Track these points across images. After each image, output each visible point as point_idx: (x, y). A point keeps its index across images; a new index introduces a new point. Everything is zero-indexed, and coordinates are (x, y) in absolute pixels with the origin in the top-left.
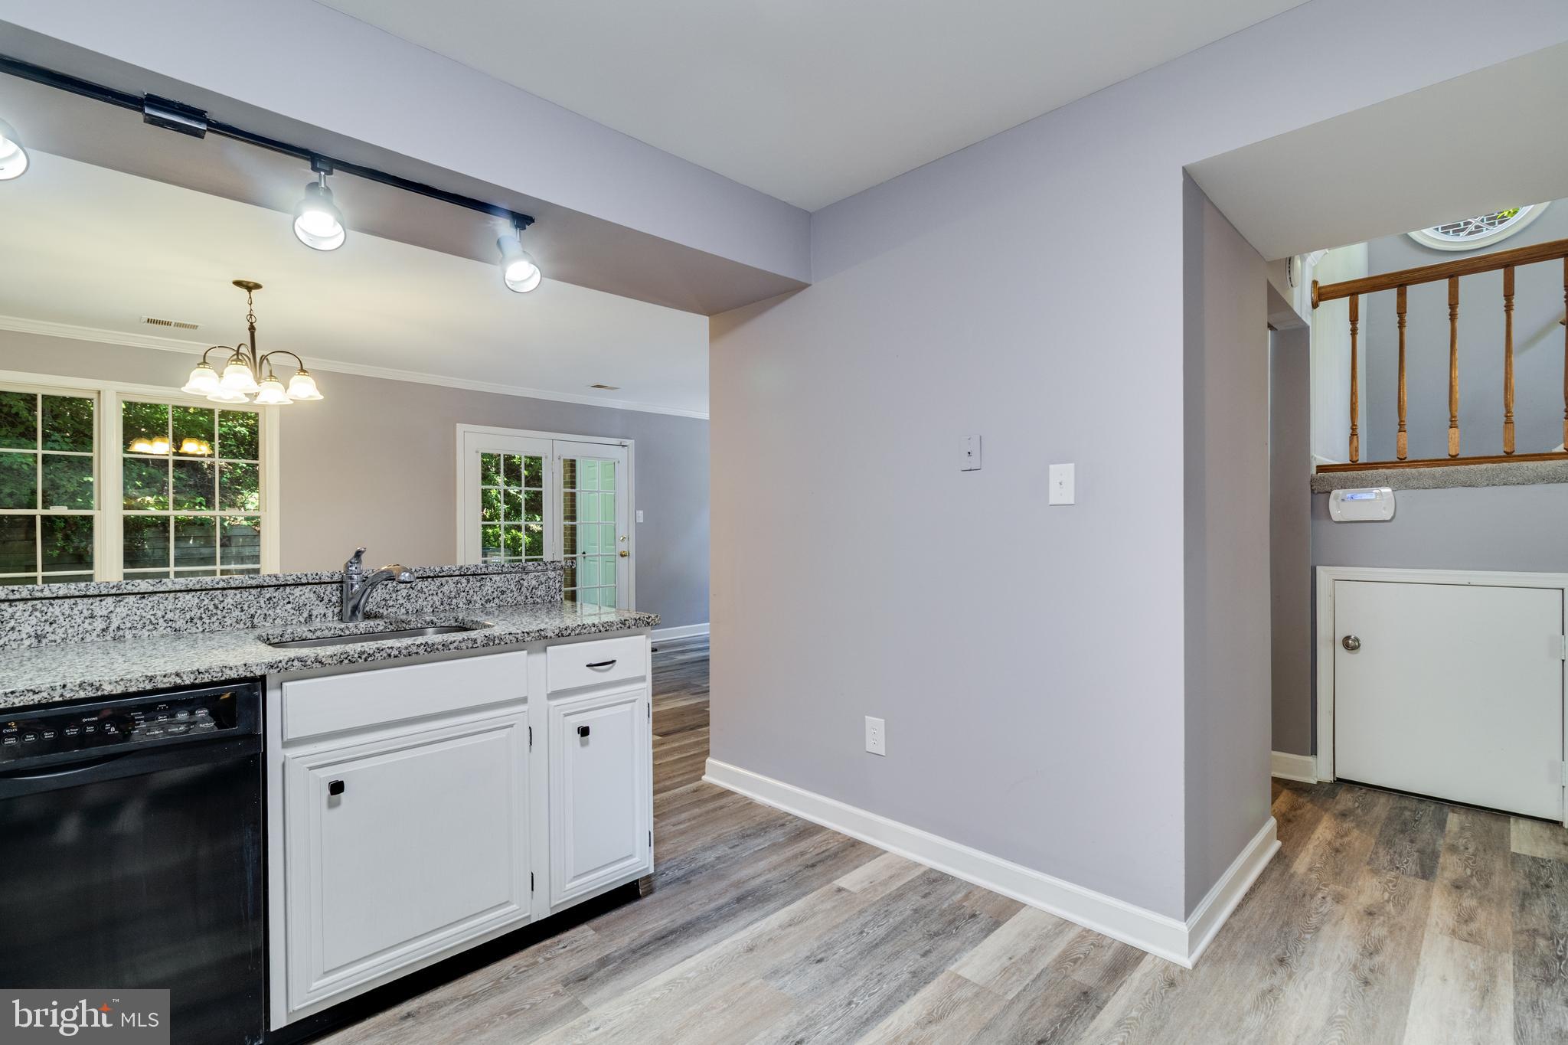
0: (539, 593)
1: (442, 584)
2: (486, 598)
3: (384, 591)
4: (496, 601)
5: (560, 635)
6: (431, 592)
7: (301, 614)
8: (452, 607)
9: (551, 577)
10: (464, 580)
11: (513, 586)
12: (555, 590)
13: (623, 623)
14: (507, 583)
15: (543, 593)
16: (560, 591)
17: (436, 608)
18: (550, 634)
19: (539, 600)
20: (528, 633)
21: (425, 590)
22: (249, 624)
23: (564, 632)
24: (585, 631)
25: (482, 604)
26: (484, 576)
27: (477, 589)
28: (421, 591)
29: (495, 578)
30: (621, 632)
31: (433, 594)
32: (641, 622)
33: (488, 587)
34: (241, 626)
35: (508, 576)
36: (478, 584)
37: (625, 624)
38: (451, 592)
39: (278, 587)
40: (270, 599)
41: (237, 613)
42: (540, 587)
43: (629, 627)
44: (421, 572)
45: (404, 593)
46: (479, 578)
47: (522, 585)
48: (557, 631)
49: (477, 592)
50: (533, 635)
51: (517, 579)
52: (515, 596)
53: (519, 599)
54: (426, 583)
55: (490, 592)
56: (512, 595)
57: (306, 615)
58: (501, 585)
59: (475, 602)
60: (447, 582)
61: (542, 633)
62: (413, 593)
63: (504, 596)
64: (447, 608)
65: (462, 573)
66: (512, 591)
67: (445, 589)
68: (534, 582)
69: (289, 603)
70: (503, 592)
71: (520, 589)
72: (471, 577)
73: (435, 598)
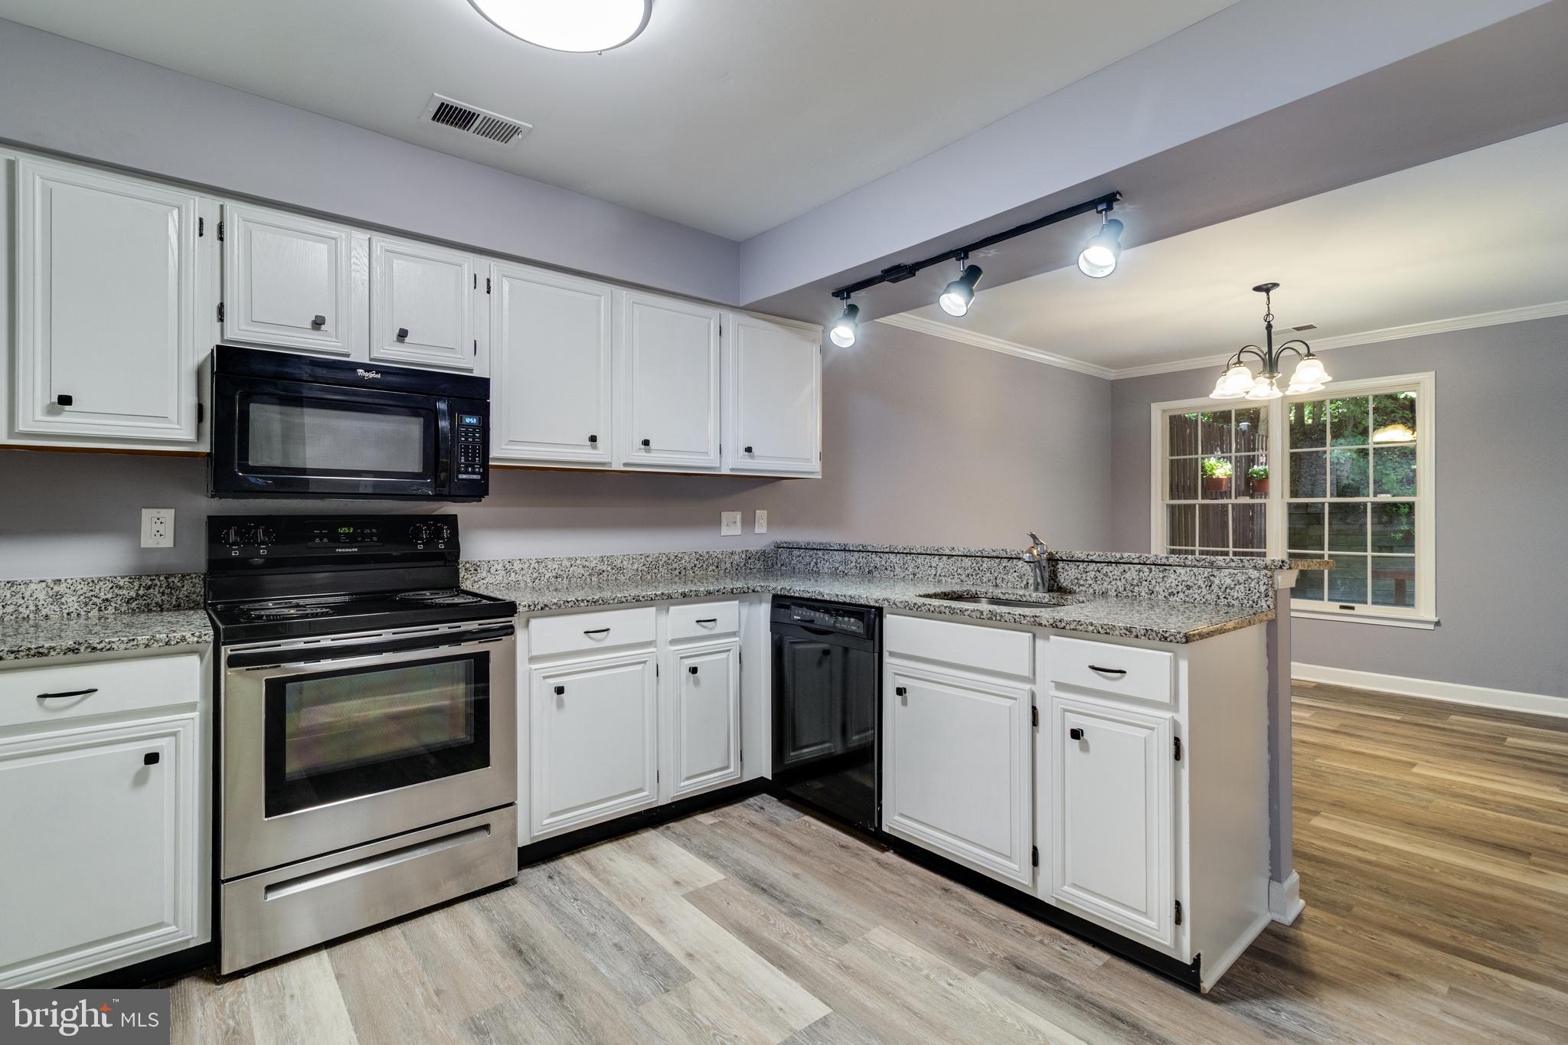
0: (1236, 595)
1: (1124, 571)
2: (1170, 591)
3: (1076, 570)
4: (1181, 595)
5: (1054, 626)
6: (1115, 577)
7: (1022, 581)
8: (1135, 594)
9: (1252, 576)
10: (1145, 569)
11: (1200, 582)
12: (1258, 594)
13: (1129, 630)
14: (1193, 577)
15: (1241, 595)
16: (1267, 596)
17: (1120, 593)
18: (1044, 622)
19: (1235, 603)
20: (1024, 617)
21: (1110, 574)
22: (994, 583)
23: (1059, 624)
24: (1081, 628)
25: (1165, 597)
26: (1167, 568)
27: (1159, 580)
28: (1106, 575)
29: (1179, 570)
30: (1125, 639)
31: (1116, 579)
32: (1154, 634)
33: (1172, 579)
34: (990, 584)
35: (1195, 570)
36: (1161, 575)
37: (1130, 632)
38: (1133, 579)
39: (1010, 559)
40: (1005, 567)
41: (988, 574)
42: (1237, 588)
43: (1137, 636)
44: (1103, 557)
45: (1092, 574)
46: (1161, 568)
47: (1213, 582)
48: (1051, 621)
49: (1159, 583)
50: (1028, 619)
51: (1206, 575)
52: (1203, 594)
53: (1208, 597)
54: (1110, 567)
55: (1173, 585)
56: (1199, 592)
57: (1025, 582)
58: (1186, 579)
59: (1158, 593)
60: (1130, 569)
61: (1037, 619)
62: (1100, 576)
63: (1191, 591)
64: (1130, 594)
65: (1142, 562)
66: (1200, 587)
67: (1128, 575)
68: (1228, 581)
69: (1015, 571)
70: (1189, 587)
71: (1210, 586)
72: (1153, 567)
73: (1119, 583)
